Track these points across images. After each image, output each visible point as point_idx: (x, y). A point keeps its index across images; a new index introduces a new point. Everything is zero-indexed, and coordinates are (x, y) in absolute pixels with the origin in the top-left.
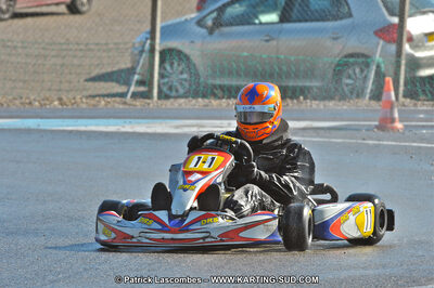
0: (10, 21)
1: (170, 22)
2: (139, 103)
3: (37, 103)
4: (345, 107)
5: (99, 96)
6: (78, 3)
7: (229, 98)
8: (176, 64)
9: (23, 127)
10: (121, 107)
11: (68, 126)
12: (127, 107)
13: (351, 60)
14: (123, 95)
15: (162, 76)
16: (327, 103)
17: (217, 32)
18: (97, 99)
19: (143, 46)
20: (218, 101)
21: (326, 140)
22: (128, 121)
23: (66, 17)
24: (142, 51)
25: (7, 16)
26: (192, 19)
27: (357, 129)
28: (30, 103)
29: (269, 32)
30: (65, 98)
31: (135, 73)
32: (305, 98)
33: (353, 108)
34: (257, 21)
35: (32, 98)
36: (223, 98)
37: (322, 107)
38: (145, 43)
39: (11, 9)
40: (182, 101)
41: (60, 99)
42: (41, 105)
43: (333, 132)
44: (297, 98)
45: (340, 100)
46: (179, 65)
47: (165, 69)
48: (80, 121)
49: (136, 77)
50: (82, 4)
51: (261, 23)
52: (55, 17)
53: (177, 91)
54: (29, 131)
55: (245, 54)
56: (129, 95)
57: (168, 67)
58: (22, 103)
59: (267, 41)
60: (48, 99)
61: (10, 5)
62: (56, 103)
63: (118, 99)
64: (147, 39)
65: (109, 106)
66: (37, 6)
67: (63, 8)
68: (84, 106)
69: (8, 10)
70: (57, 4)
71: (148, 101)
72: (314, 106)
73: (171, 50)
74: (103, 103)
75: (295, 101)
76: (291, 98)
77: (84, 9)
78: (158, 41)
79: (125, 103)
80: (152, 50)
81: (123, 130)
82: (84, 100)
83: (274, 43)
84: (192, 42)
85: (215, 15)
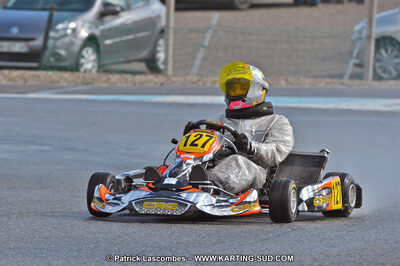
2: (355, 84)
5: (321, 76)
8: (389, 51)
10: (339, 87)
12: (344, 87)
14: (340, 76)
15: (377, 60)
18: (319, 80)
19: (360, 34)
22: (344, 99)
24: (360, 38)
30: (291, 80)
31: (351, 58)
38: (362, 30)
40: (393, 82)
41: (286, 80)
46: (392, 51)
47: (380, 54)
48: (303, 99)
49: (353, 61)
53: (390, 73)
56: (347, 77)
57: (383, 52)
62: (283, 83)
63: (336, 80)
68: (307, 86)
71: (363, 82)
73: (384, 38)
74: (323, 83)
79: (343, 84)
80: (369, 37)
81: (340, 107)
82: (307, 81)
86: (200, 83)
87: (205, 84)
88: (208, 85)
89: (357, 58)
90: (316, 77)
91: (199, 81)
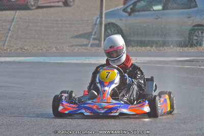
0: (36, 10)
1: (109, 10)
2: (94, 49)
3: (45, 50)
4: (192, 51)
5: (75, 46)
6: (68, 1)
7: (137, 46)
8: (113, 30)
9: (36, 61)
10: (85, 51)
11: (59, 60)
13: (196, 28)
14: (86, 45)
16: (184, 48)
17: (132, 14)
18: (74, 47)
19: (96, 21)
20: (132, 48)
21: (182, 66)
22: (87, 57)
23: (62, 8)
24: (95, 24)
25: (34, 8)
26: (121, 8)
27: (198, 61)
28: (42, 50)
29: (157, 15)
30: (58, 47)
31: (92, 35)
32: (173, 46)
33: (196, 51)
34: (152, 9)
35: (43, 47)
36: (135, 46)
37: (181, 51)
38: (97, 20)
39: (36, 4)
41: (56, 47)
42: (47, 50)
43: (186, 63)
44: (170, 46)
45: (190, 47)
48: (65, 58)
49: (93, 36)
50: (70, 2)
51: (154, 10)
52: (57, 8)
54: (39, 63)
55: (145, 25)
56: (90, 45)
57: (109, 31)
58: (37, 49)
59: (157, 19)
60: (50, 47)
61: (35, 3)
62: (54, 49)
63: (84, 47)
64: (98, 18)
65: (80, 51)
66: (49, 3)
67: (61, 4)
68: (67, 51)
69: (34, 5)
70: (58, 2)
71: (98, 48)
72: (178, 50)
73: (109, 24)
74: (76, 49)
75: (169, 48)
76: (167, 46)
77: (71, 4)
78: (103, 19)
79: (87, 49)
80: (101, 24)
81: (85, 62)
82: (67, 48)
83: (160, 20)
84: (121, 20)
85: (131, 6)
86: (8, 50)
87: (11, 50)
88: (13, 51)
89: (95, 35)
90: (72, 46)
91: (8, 49)
